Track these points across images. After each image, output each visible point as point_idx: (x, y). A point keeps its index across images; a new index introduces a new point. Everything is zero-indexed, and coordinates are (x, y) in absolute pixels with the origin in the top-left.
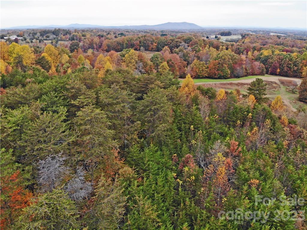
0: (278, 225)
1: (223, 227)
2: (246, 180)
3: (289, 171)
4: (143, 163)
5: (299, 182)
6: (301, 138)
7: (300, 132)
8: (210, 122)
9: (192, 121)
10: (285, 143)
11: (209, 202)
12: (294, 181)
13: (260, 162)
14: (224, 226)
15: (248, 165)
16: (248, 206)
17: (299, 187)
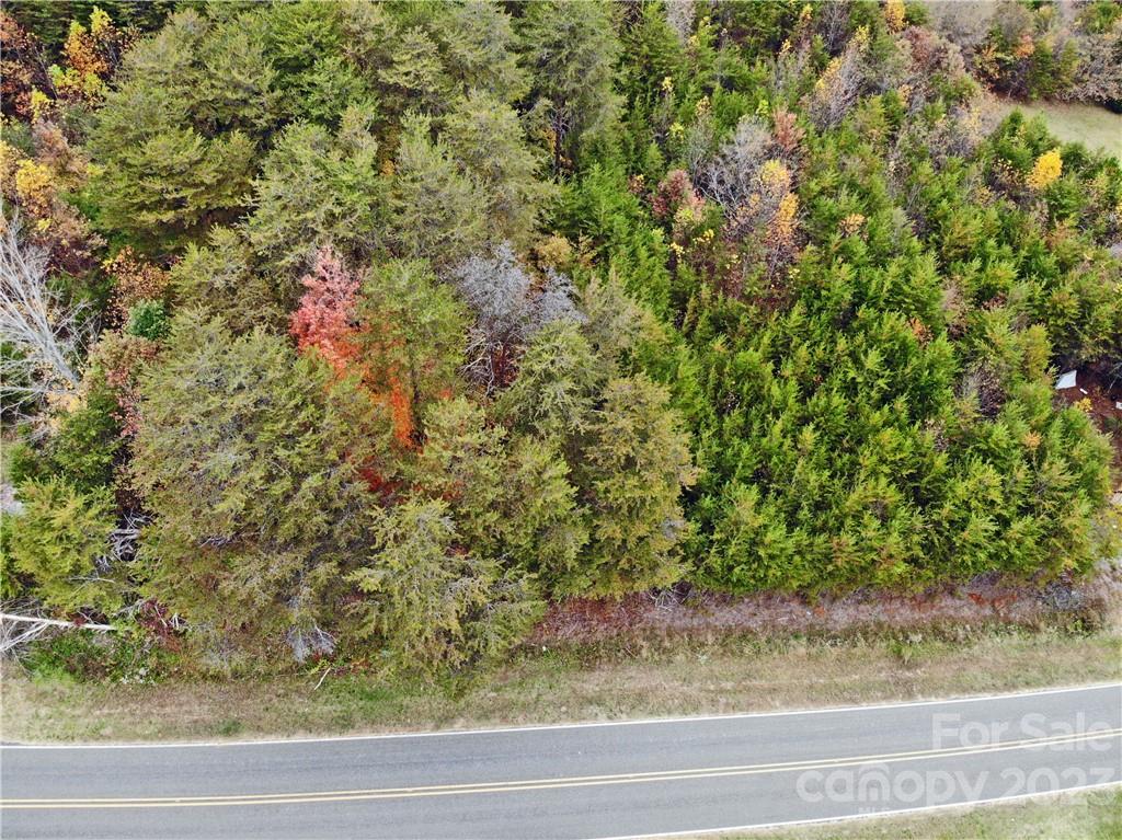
0: (913, 307)
1: (799, 329)
2: (834, 219)
3: (922, 179)
4: (595, 221)
5: (944, 202)
6: (941, 68)
7: (939, 50)
8: (700, 51)
9: (651, 54)
10: (901, 93)
11: (755, 284)
12: (933, 204)
13: (854, 165)
14: (799, 326)
15: (829, 178)
16: (848, 279)
17: (945, 217)
